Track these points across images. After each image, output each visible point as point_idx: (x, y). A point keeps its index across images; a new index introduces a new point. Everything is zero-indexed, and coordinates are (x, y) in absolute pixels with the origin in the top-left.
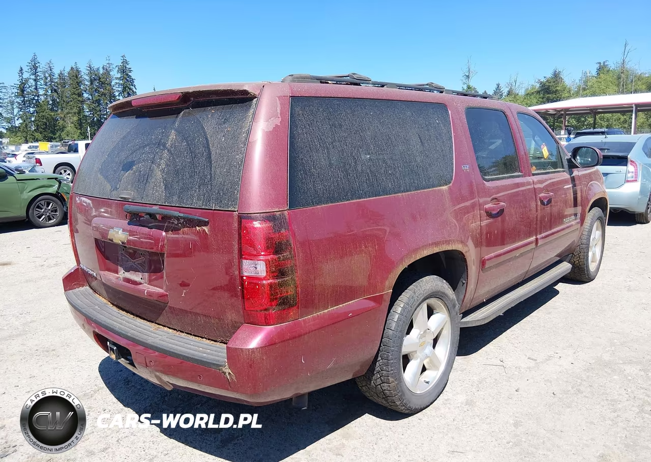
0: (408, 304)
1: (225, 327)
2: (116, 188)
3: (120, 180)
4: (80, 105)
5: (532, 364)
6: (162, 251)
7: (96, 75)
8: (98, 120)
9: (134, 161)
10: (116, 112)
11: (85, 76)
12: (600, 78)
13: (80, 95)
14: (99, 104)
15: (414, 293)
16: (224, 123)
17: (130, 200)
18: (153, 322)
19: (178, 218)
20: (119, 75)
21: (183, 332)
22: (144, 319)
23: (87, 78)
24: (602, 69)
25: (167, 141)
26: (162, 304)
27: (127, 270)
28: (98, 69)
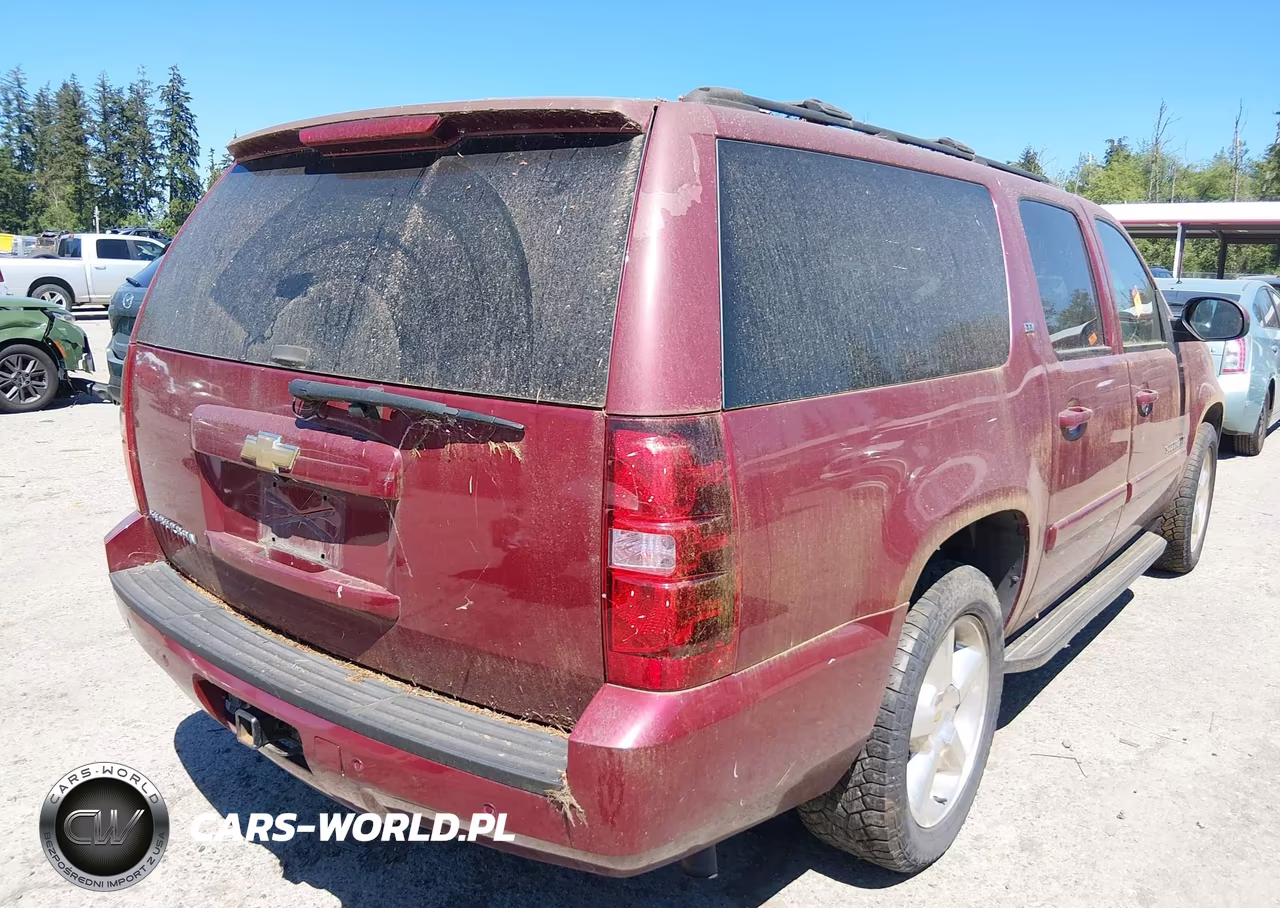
0: (927, 632)
1: (548, 687)
2: (263, 339)
3: (272, 317)
4: (79, 162)
5: (1131, 755)
6: (390, 494)
7: (115, 103)
8: (116, 194)
9: (311, 275)
10: (247, 158)
11: (92, 105)
12: (1111, 169)
13: (81, 141)
14: (121, 163)
15: (939, 606)
16: (558, 191)
17: (302, 368)
18: (347, 661)
19: (442, 418)
20: (164, 106)
21: (430, 690)
22: (322, 651)
23: (97, 107)
24: (1116, 152)
25: (403, 230)
26: (379, 622)
27: (282, 533)
28: (120, 91)
